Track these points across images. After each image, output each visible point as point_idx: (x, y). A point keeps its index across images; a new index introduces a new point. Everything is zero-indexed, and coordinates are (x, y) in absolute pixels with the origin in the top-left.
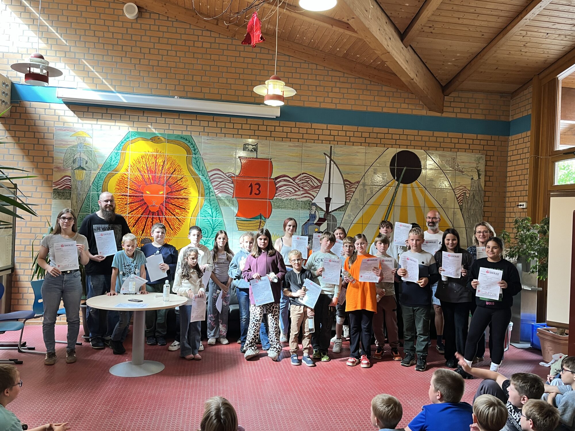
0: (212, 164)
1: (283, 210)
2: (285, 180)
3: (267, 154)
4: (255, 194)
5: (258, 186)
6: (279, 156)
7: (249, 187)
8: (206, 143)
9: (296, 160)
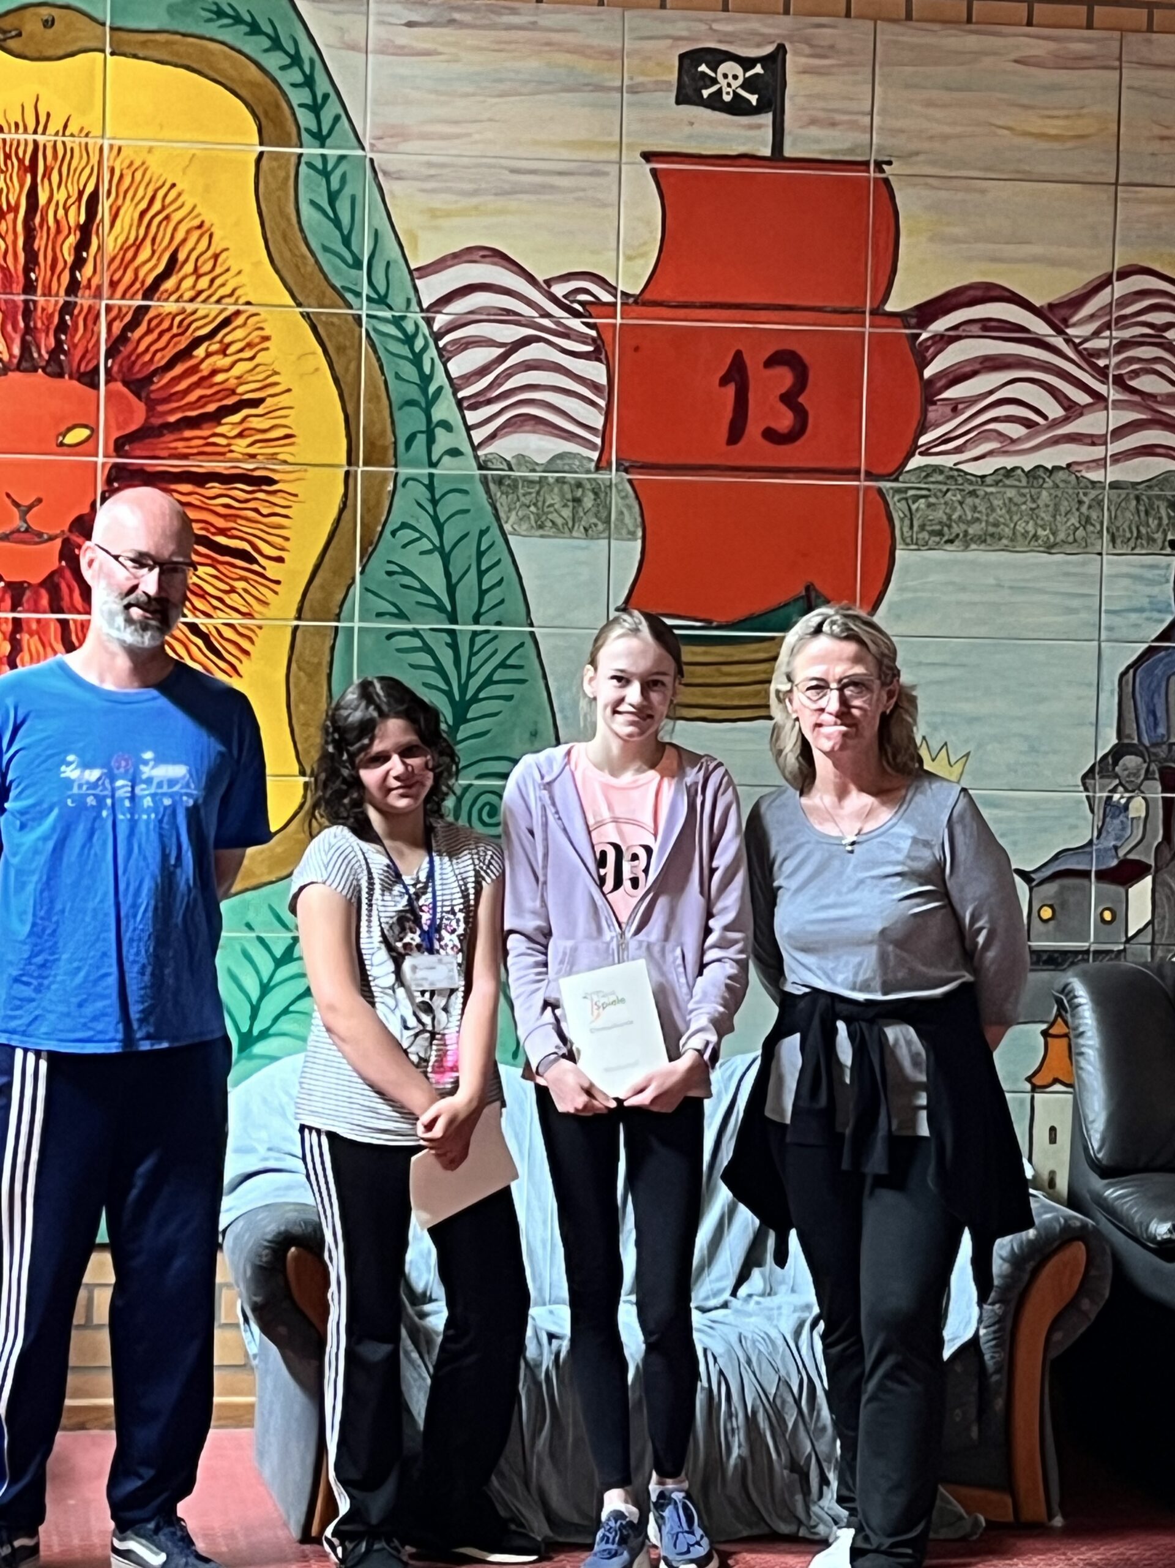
0: (448, 214)
1: (977, 555)
2: (990, 327)
3: (853, 126)
4: (770, 435)
5: (785, 378)
6: (945, 138)
7: (724, 381)
8: (402, 51)
9: (1076, 171)
